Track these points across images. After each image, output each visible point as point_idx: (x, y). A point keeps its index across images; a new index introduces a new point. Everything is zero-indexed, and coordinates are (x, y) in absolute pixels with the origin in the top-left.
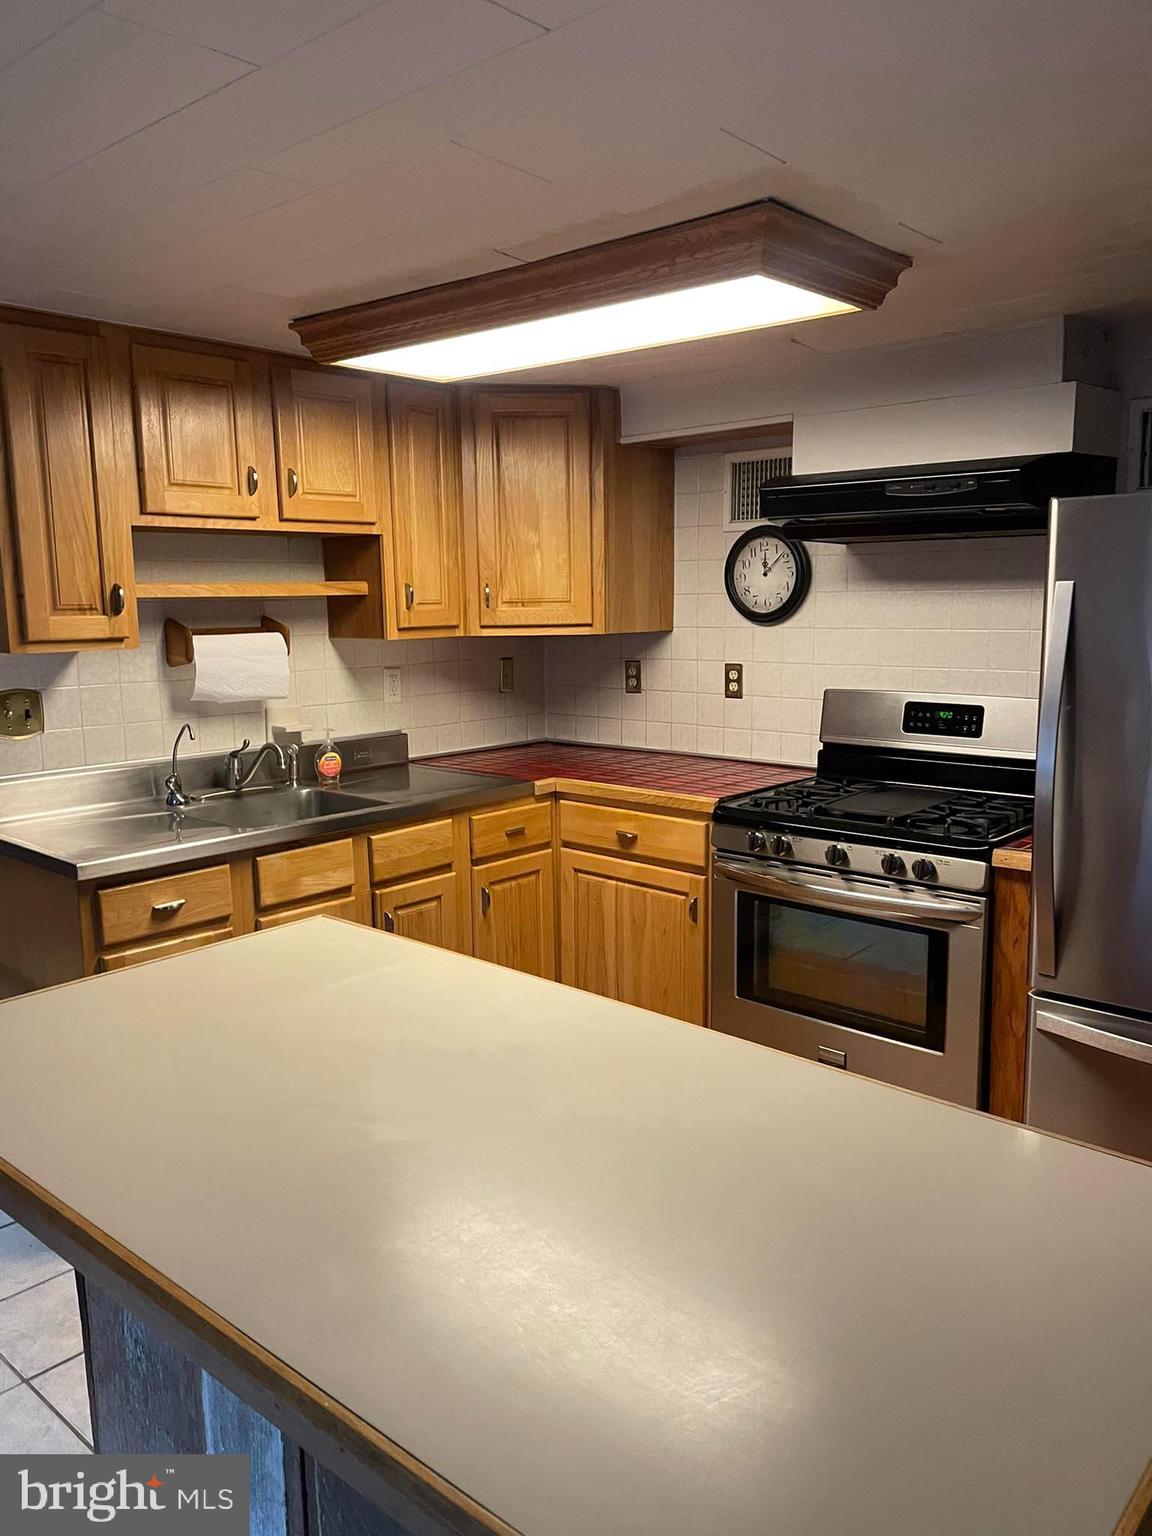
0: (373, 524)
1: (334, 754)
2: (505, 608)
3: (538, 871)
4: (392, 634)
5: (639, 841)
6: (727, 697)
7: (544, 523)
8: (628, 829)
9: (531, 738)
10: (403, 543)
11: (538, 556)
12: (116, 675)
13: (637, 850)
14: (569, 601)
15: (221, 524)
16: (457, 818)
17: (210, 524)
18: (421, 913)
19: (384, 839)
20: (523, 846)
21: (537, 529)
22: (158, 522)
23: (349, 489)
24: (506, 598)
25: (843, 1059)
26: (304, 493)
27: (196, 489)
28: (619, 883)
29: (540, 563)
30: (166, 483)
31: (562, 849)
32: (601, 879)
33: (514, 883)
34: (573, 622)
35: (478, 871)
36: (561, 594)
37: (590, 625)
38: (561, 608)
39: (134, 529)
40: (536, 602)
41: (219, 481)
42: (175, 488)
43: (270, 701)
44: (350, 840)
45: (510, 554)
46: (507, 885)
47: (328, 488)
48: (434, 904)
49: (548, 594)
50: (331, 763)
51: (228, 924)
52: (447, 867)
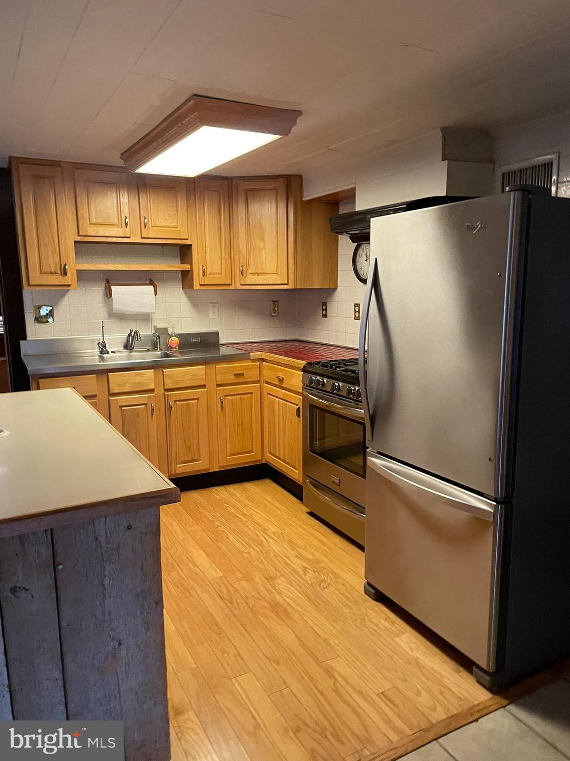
0: (187, 239)
1: (175, 338)
2: (250, 276)
3: (252, 393)
4: (197, 286)
5: (284, 381)
6: (355, 319)
7: (266, 237)
8: (281, 375)
9: (288, 338)
10: (201, 247)
11: (264, 252)
12: (84, 301)
13: (284, 385)
14: (278, 273)
15: (114, 240)
16: (208, 366)
17: (109, 240)
18: (188, 404)
19: (168, 371)
20: (243, 381)
21: (263, 240)
22: (85, 239)
23: (174, 225)
24: (250, 271)
25: (338, 481)
26: (152, 227)
27: (102, 226)
28: (280, 400)
29: (264, 256)
30: (88, 224)
31: (265, 384)
32: (275, 398)
33: (238, 397)
34: (279, 283)
35: (218, 390)
36: (274, 270)
37: (287, 284)
38: (273, 276)
39: (76, 242)
40: (264, 274)
41: (112, 222)
42: (93, 225)
43: (153, 314)
44: (153, 370)
45: (252, 252)
46: (235, 397)
47: (164, 224)
48: (196, 401)
49: (268, 270)
50: (175, 341)
51: (96, 398)
52: (204, 386)
